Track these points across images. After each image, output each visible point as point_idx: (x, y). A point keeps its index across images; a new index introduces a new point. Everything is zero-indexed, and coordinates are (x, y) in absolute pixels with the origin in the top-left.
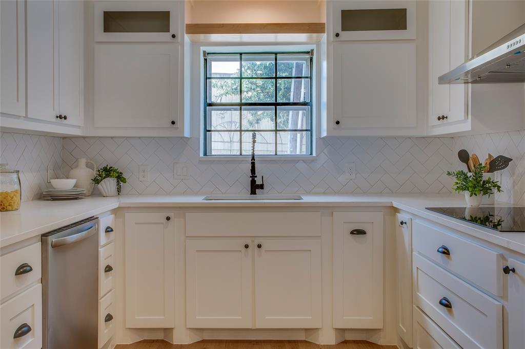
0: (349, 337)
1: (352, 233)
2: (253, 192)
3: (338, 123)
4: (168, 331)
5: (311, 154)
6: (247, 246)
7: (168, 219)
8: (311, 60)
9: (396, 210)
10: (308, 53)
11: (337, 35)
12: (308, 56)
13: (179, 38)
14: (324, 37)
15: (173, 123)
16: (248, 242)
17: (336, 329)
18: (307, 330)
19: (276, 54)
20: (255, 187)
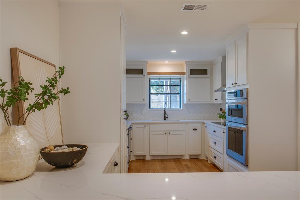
0: (192, 157)
1: (193, 129)
2: (165, 119)
3: (189, 100)
4: (145, 156)
5: (181, 108)
6: (166, 133)
7: (145, 126)
8: (181, 80)
9: (205, 123)
10: (180, 78)
11: (189, 76)
12: (179, 79)
13: (145, 76)
14: (185, 76)
15: (144, 100)
16: (166, 132)
17: (189, 155)
18: (181, 155)
19: (170, 78)
20: (165, 118)
